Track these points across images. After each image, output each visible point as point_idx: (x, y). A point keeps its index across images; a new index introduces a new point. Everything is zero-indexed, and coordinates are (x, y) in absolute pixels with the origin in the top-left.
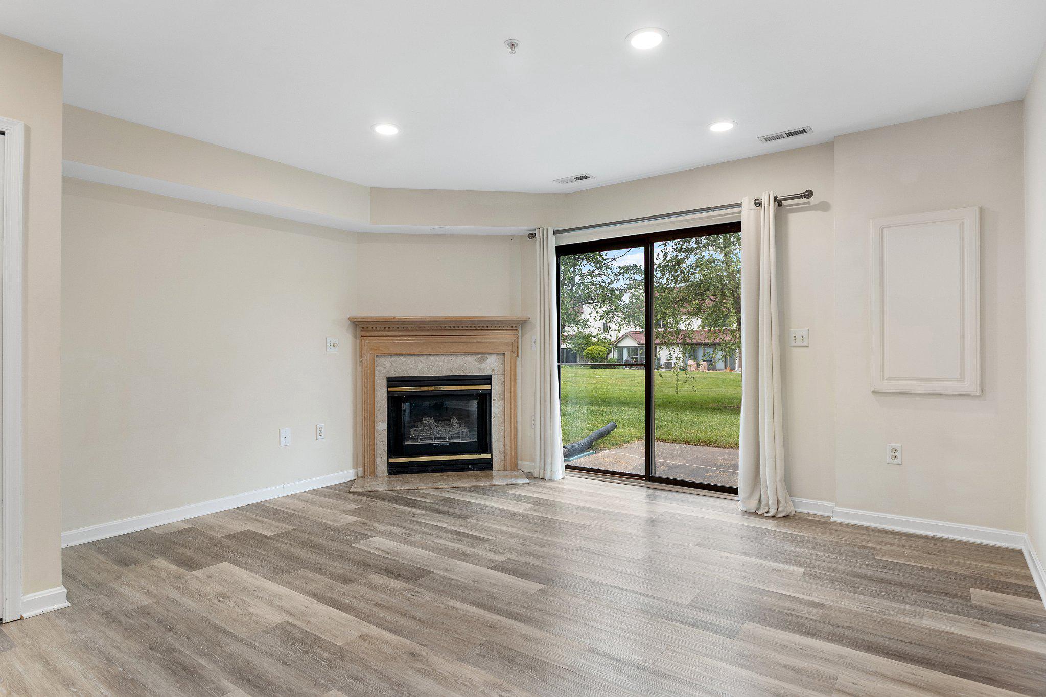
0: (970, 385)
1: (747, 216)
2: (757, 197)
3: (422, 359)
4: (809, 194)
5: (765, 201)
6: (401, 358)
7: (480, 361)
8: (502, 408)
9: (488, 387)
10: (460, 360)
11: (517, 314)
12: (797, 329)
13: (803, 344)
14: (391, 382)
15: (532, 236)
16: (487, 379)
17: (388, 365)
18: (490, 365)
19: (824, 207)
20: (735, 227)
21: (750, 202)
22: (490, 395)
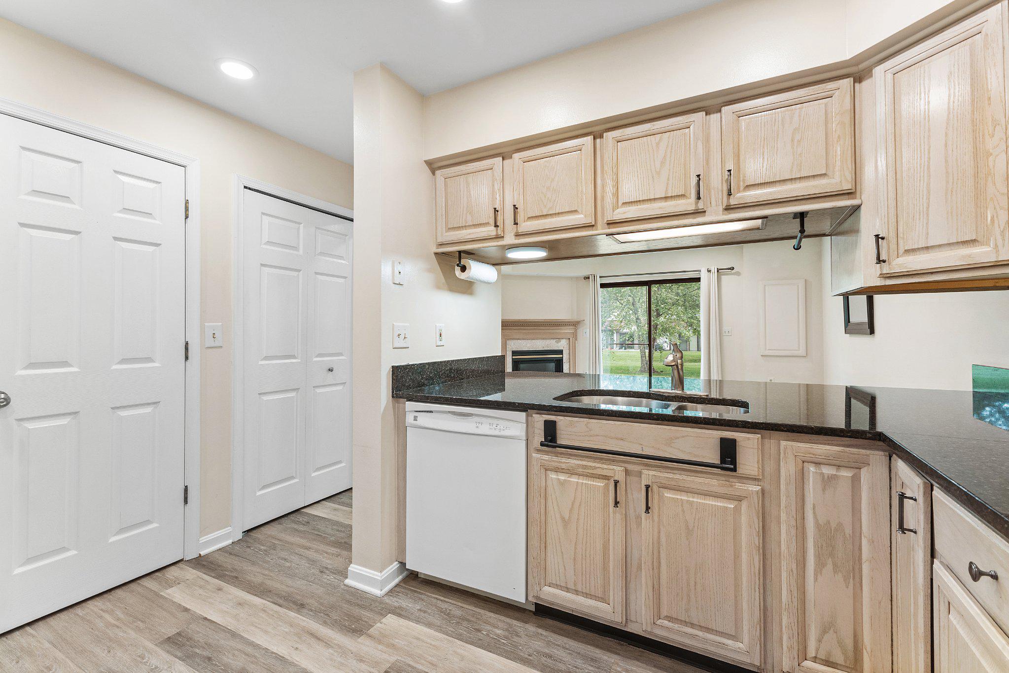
0: (802, 352)
1: (704, 276)
2: (708, 268)
3: (529, 341)
4: (733, 269)
5: (713, 271)
6: (519, 341)
7: (557, 342)
8: (568, 367)
9: (561, 356)
10: (548, 342)
11: (575, 318)
12: (725, 328)
13: (729, 335)
14: (514, 353)
15: (587, 278)
16: (561, 352)
17: (513, 344)
18: (562, 345)
19: (738, 274)
20: (698, 280)
21: (705, 270)
22: (562, 360)
